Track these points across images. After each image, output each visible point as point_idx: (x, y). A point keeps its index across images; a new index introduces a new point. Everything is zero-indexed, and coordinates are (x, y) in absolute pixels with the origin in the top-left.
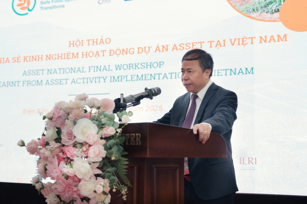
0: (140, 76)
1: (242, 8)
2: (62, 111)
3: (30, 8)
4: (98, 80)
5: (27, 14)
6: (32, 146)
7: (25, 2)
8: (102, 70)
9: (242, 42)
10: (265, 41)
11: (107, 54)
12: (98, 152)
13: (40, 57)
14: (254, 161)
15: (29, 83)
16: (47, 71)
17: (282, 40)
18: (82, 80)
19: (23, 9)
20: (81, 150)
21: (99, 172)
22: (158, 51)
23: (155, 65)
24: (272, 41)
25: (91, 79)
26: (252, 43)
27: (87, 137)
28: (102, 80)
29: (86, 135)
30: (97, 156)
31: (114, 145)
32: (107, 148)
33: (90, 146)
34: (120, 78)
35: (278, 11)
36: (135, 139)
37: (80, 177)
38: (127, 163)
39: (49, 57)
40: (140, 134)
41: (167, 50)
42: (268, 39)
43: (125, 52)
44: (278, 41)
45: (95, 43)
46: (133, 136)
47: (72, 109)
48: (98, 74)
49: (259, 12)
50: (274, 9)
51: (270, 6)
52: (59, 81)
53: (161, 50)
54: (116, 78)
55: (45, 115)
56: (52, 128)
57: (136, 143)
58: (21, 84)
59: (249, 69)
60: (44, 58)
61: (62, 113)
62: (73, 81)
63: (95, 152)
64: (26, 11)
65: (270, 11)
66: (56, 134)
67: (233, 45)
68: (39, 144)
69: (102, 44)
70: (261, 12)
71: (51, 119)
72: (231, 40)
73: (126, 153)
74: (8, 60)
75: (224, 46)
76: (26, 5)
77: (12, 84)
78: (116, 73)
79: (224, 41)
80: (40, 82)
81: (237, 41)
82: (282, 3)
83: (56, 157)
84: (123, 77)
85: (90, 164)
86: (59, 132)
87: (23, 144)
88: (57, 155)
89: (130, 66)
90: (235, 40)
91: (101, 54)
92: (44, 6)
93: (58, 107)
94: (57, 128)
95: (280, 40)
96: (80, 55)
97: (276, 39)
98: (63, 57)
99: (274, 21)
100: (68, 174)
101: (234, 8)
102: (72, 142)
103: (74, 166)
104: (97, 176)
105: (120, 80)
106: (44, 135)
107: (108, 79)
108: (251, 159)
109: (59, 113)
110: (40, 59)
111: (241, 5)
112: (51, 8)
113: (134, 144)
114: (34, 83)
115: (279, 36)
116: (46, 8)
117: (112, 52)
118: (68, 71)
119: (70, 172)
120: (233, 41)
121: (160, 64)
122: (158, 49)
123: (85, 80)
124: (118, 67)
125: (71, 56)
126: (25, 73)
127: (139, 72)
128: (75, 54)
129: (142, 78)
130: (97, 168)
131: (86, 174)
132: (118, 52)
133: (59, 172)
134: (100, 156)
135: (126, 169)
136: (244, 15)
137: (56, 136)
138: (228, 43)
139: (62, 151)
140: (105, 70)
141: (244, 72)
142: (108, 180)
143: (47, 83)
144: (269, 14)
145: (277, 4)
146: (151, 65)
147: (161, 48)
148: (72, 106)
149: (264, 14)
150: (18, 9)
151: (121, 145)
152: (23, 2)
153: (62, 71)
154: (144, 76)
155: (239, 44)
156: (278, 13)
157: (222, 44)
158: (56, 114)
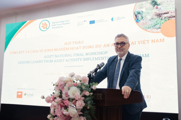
0: (97, 58)
1: (143, 27)
2: (62, 82)
3: (47, 28)
4: (78, 60)
5: (46, 30)
6: (48, 99)
7: (45, 25)
8: (79, 55)
9: (144, 42)
10: (154, 42)
11: (82, 48)
12: (80, 104)
13: (52, 49)
14: (149, 97)
15: (47, 61)
16: (55, 56)
17: (162, 41)
18: (70, 60)
19: (44, 28)
20: (72, 102)
21: (81, 113)
22: (105, 47)
23: (104, 53)
24: (157, 42)
25: (75, 59)
26: (148, 43)
27: (75, 96)
28: (79, 60)
29: (75, 95)
30: (80, 106)
31: (88, 100)
32: (85, 102)
33: (77, 101)
34: (88, 59)
35: (160, 28)
36: (99, 96)
37: (71, 116)
38: (95, 108)
39: (56, 50)
40: (101, 94)
41: (109, 46)
42: (155, 41)
43: (90, 47)
44: (160, 42)
45: (76, 43)
46: (98, 95)
47: (67, 81)
48: (78, 57)
49: (151, 29)
50: (158, 27)
51: (156, 26)
52: (60, 61)
53: (106, 46)
54: (86, 59)
55: (54, 83)
56: (58, 90)
57: (99, 98)
58: (43, 62)
59: (147, 55)
60: (54, 50)
61: (62, 83)
62: (67, 60)
63: (79, 104)
64: (45, 29)
65: (156, 28)
66: (60, 93)
67: (139, 44)
68: (51, 98)
69: (79, 43)
70: (152, 29)
71: (57, 86)
72: (138, 41)
73: (95, 104)
74: (37, 51)
75: (135, 44)
76: (45, 26)
77: (40, 62)
78: (86, 57)
79: (135, 42)
80: (52, 61)
81: (141, 42)
82: (162, 24)
83: (59, 105)
84: (89, 59)
85: (77, 110)
86: (61, 93)
87: (43, 98)
88: (60, 104)
89: (92, 54)
90: (140, 41)
91: (79, 48)
92: (54, 27)
93: (60, 80)
94: (60, 90)
95: (161, 41)
96: (70, 49)
97: (159, 41)
98: (62, 50)
99: (158, 33)
100: (66, 115)
101: (140, 27)
102: (68, 98)
103: (69, 111)
104: (80, 115)
105: (88, 60)
106: (54, 93)
107: (82, 60)
108: (148, 96)
109: (61, 83)
110: (52, 51)
111: (143, 25)
112: (57, 28)
113: (98, 99)
114: (49, 61)
115: (160, 39)
116: (54, 28)
117: (84, 47)
118: (64, 56)
119: (67, 114)
120: (139, 42)
121: (106, 53)
122: (105, 46)
123: (72, 60)
124: (87, 54)
125: (65, 49)
126: (45, 57)
127: (97, 56)
128: (67, 48)
129: (98, 59)
130: (81, 111)
131: (75, 115)
132: (87, 47)
133: (61, 113)
134: (82, 106)
135: (94, 111)
136: (144, 30)
137: (59, 94)
138: (137, 43)
139: (63, 102)
140: (81, 56)
141: (145, 56)
142: (86, 117)
143: (55, 61)
144: (156, 30)
145: (159, 25)
146: (102, 53)
147: (106, 45)
148: (67, 80)
149: (154, 29)
150: (42, 28)
151: (92, 100)
152: (44, 25)
153: (61, 56)
154: (98, 58)
155: (142, 43)
156: (160, 29)
157: (134, 43)
158: (60, 84)
